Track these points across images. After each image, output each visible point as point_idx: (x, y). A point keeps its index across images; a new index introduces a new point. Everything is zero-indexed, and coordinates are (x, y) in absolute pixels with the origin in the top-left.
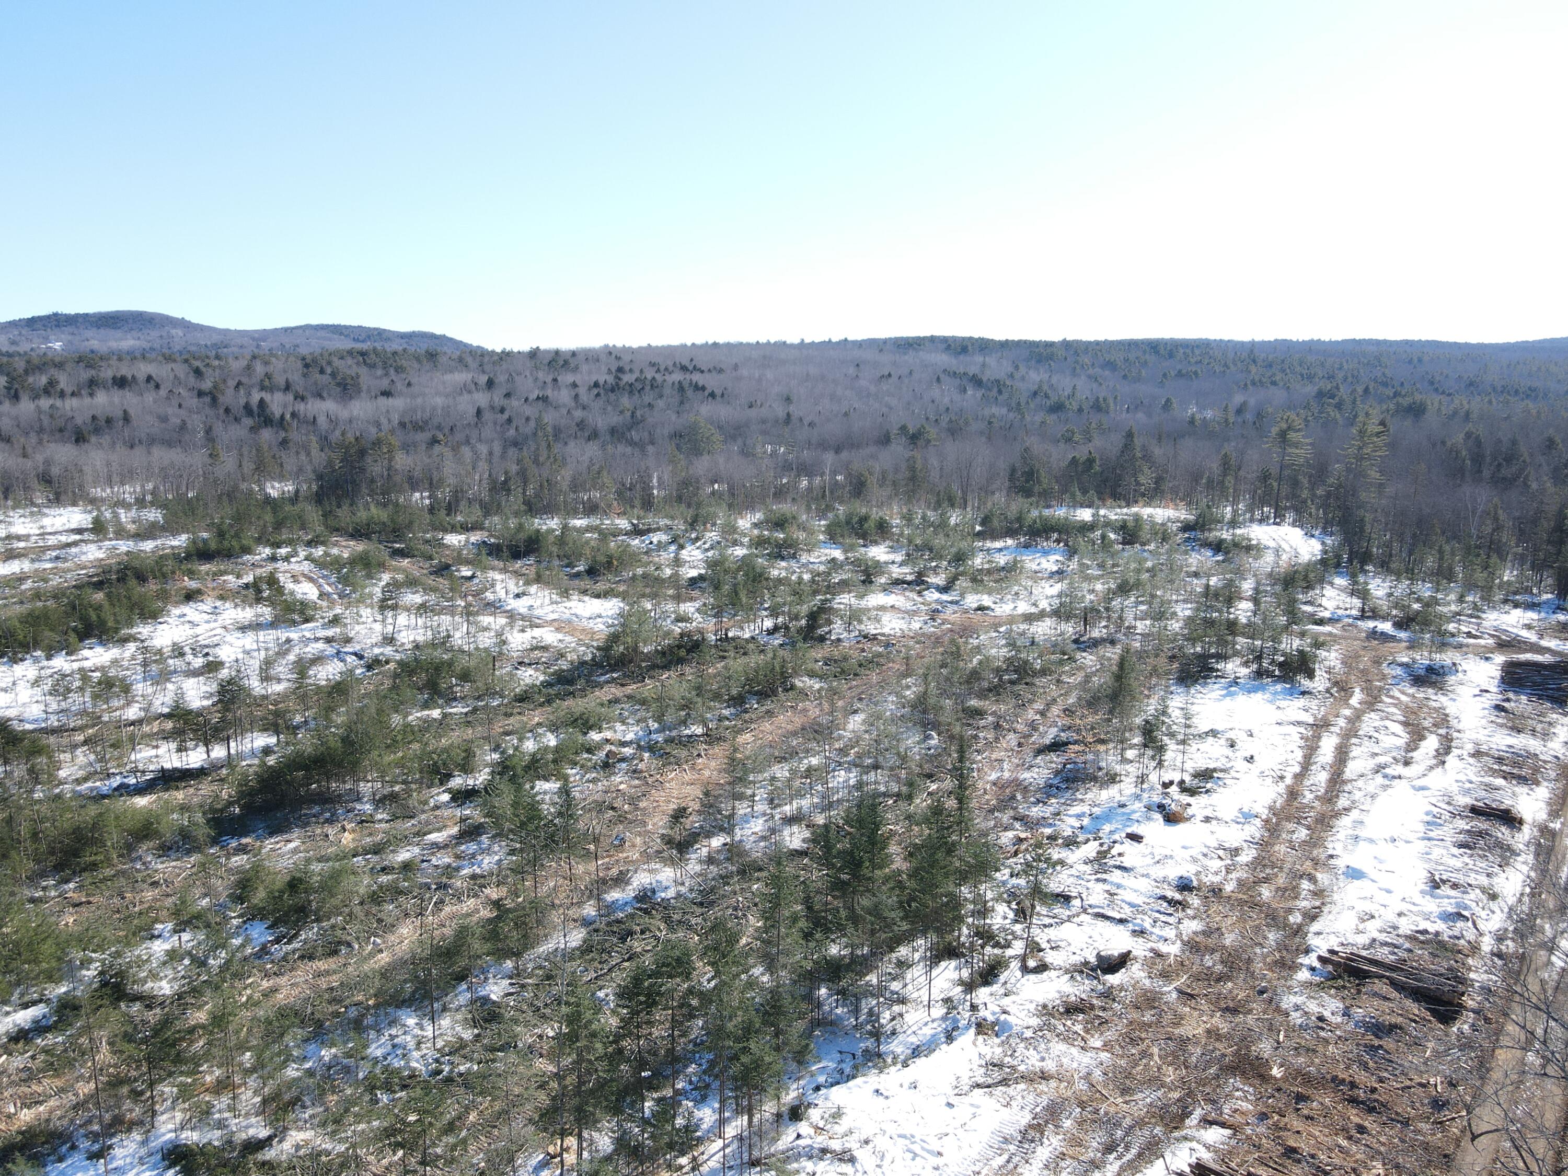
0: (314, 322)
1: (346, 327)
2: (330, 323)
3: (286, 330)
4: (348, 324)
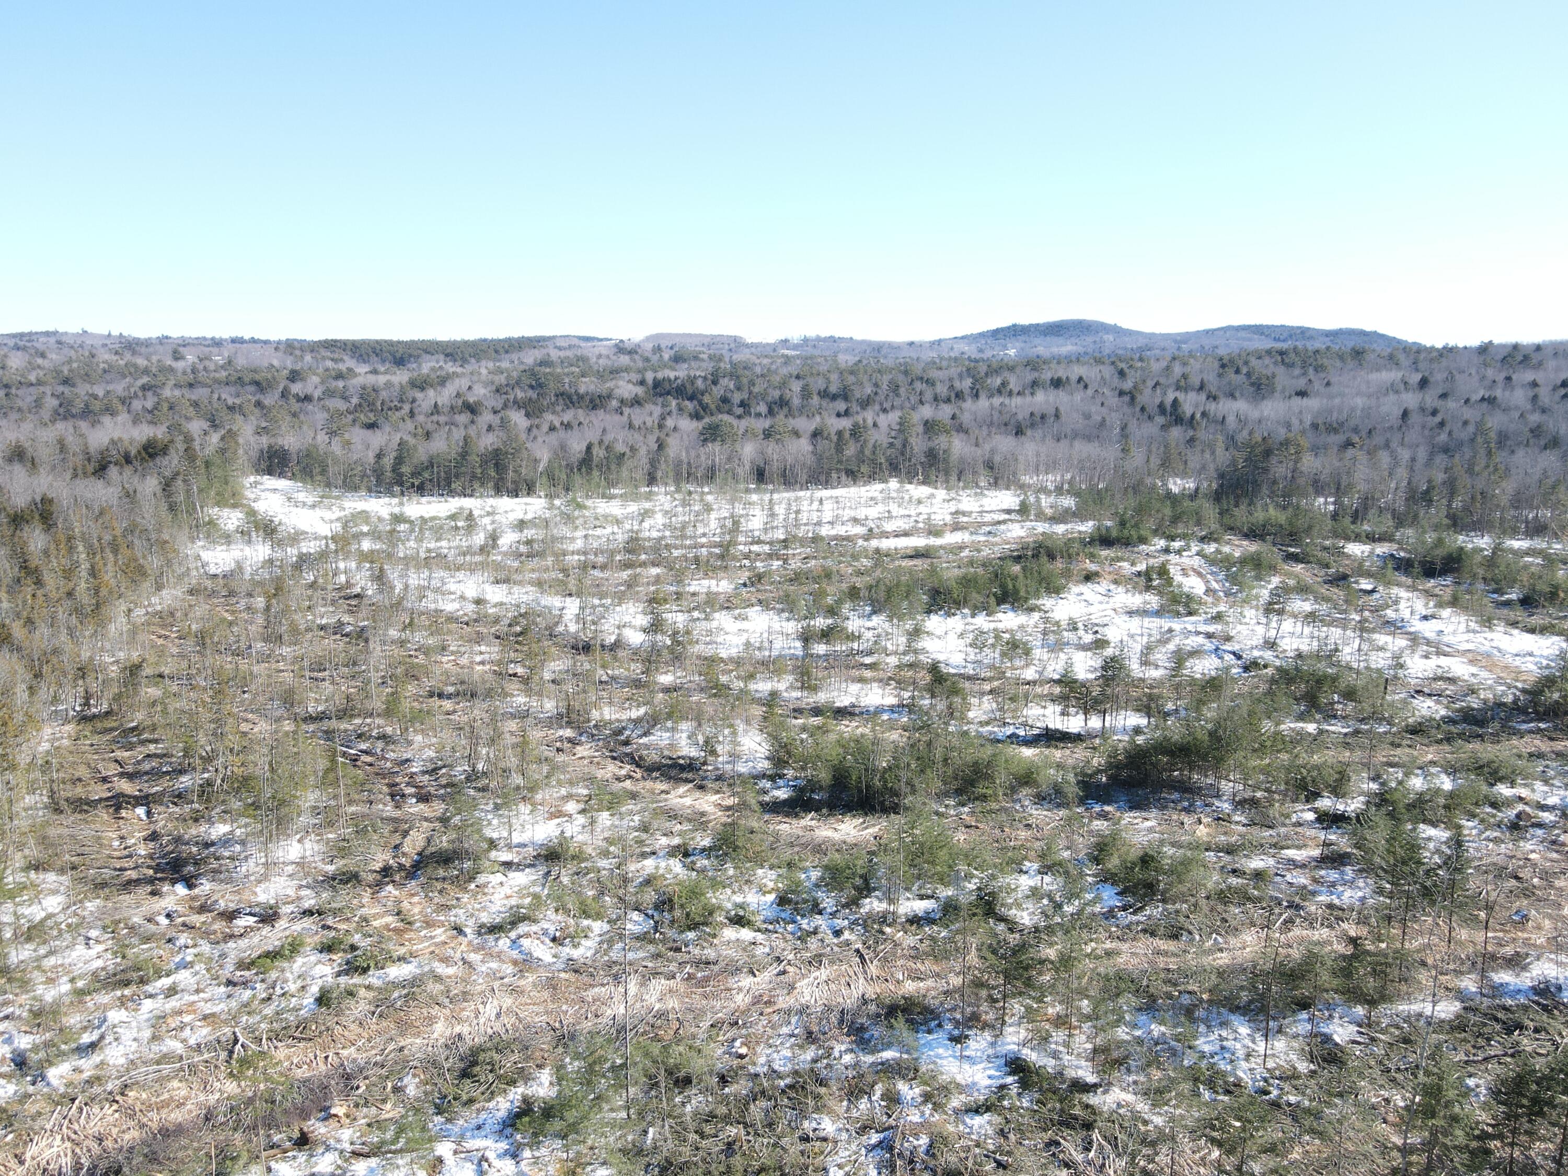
0: (1236, 323)
1: (1268, 327)
2: (1253, 323)
3: (1207, 332)
4: (1270, 323)
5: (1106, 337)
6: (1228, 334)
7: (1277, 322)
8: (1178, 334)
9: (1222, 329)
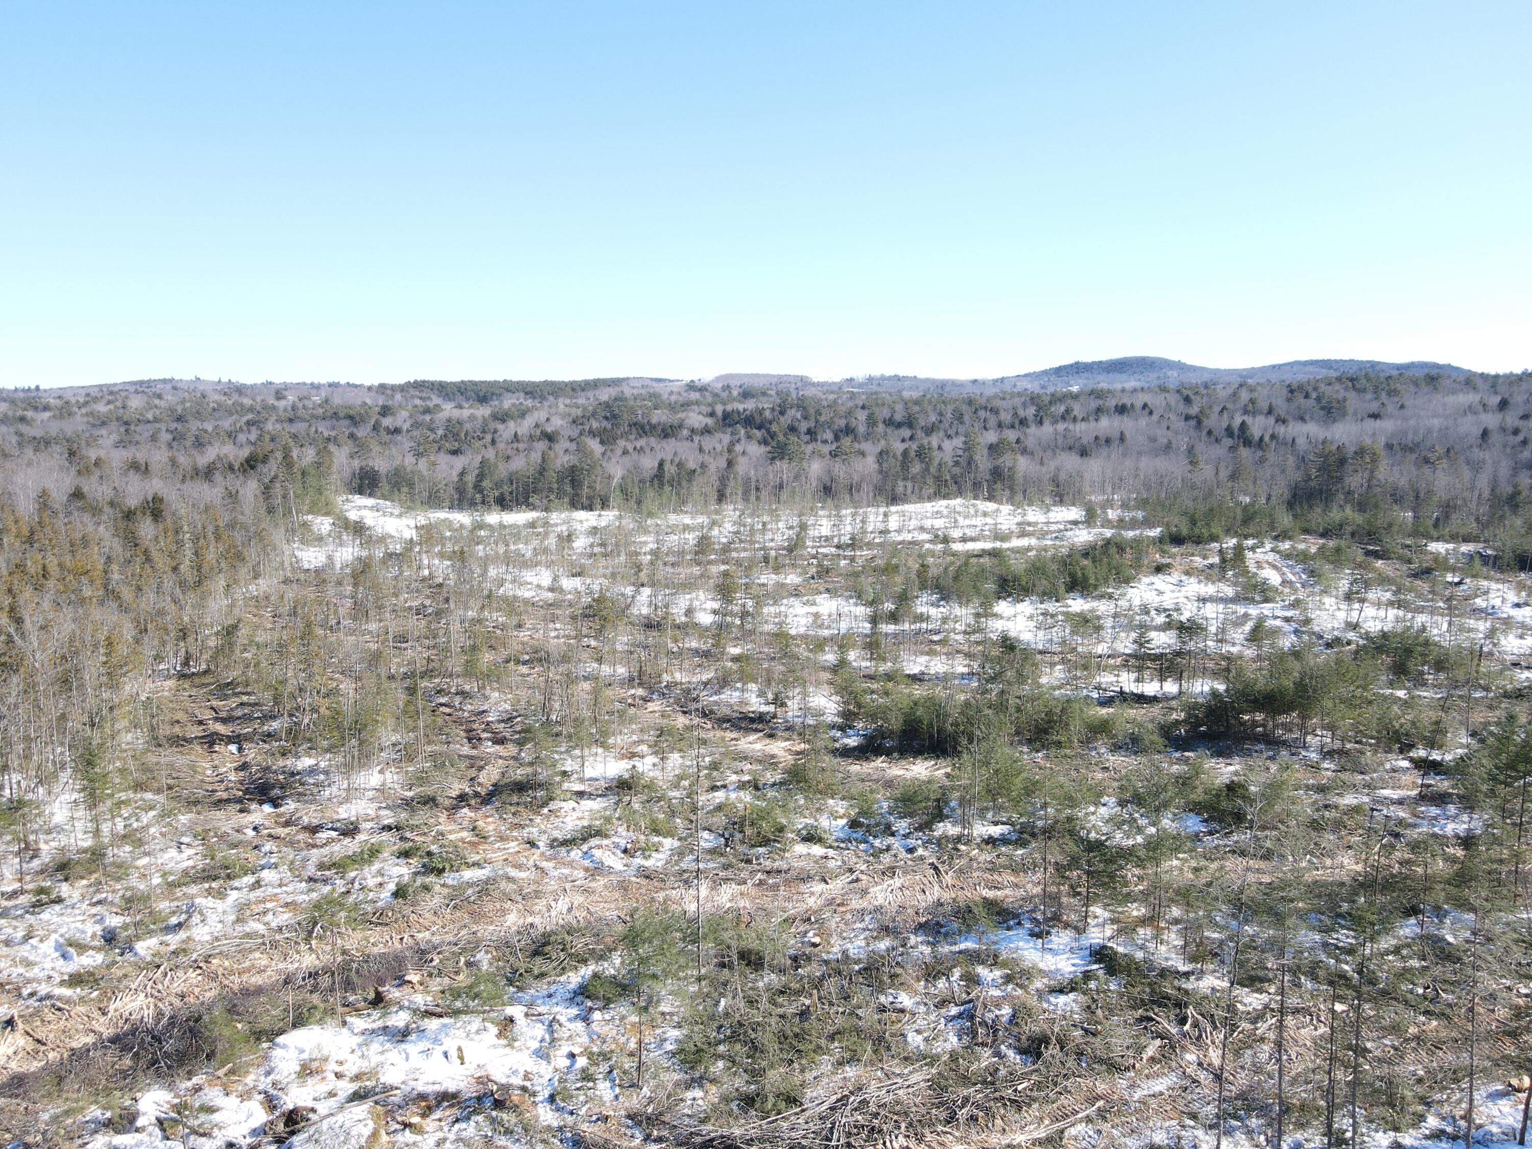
1: (1336, 361)
5: (1170, 373)
6: (1295, 368)
7: (1346, 357)
8: (1245, 370)
9: (1289, 364)
